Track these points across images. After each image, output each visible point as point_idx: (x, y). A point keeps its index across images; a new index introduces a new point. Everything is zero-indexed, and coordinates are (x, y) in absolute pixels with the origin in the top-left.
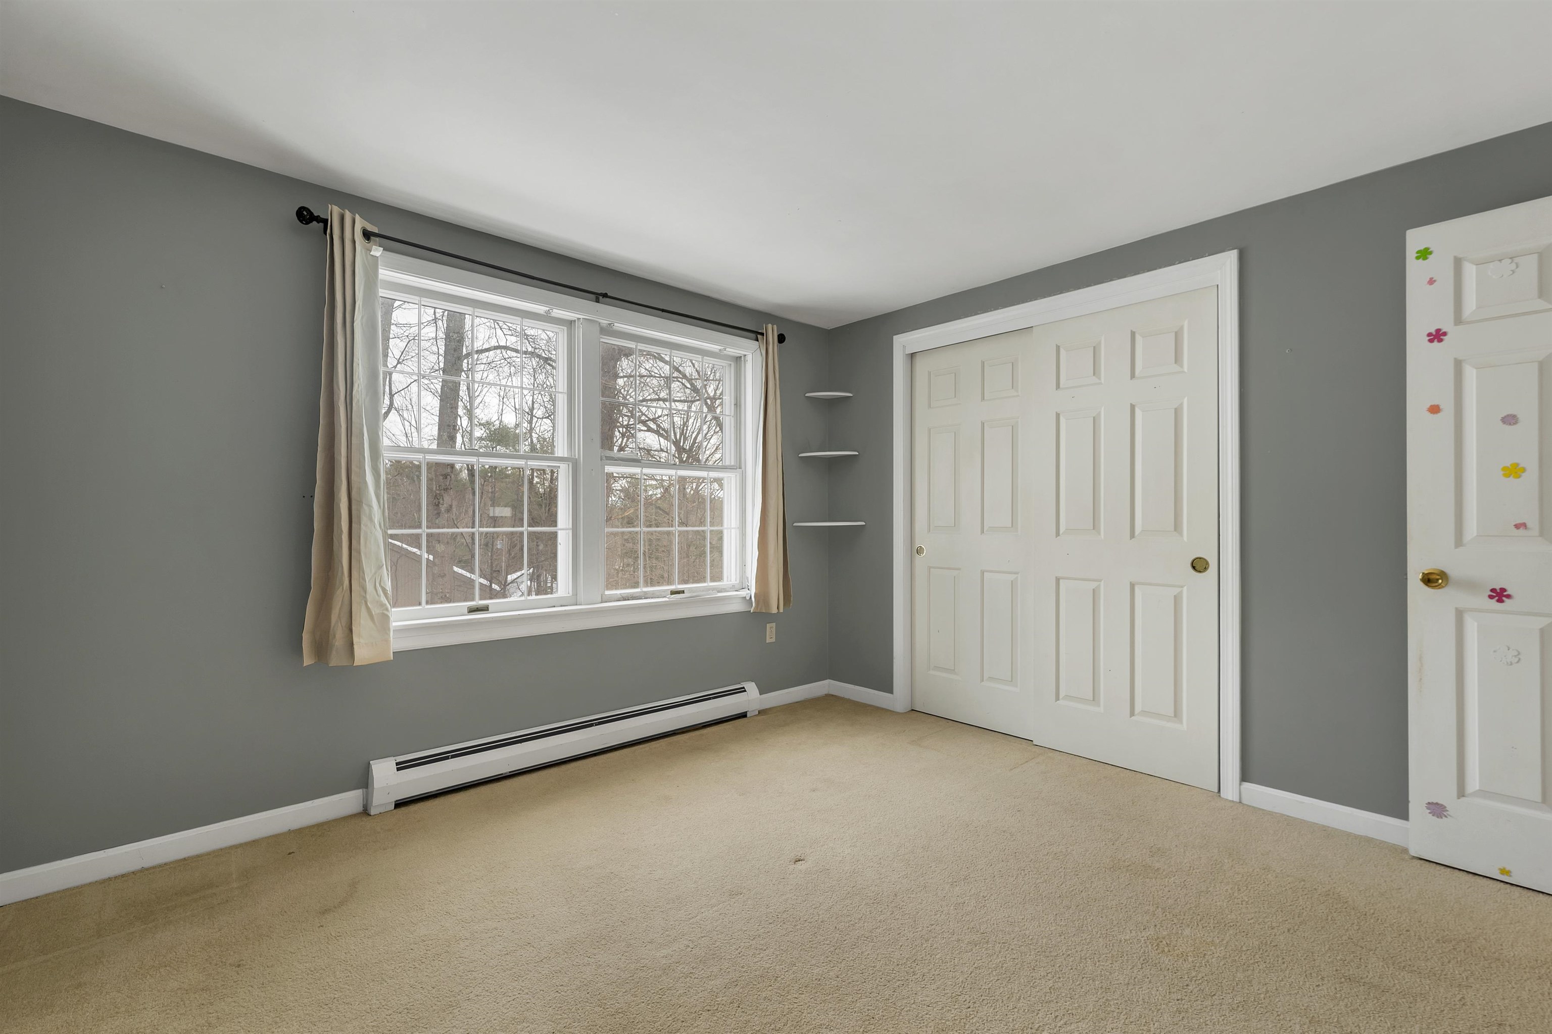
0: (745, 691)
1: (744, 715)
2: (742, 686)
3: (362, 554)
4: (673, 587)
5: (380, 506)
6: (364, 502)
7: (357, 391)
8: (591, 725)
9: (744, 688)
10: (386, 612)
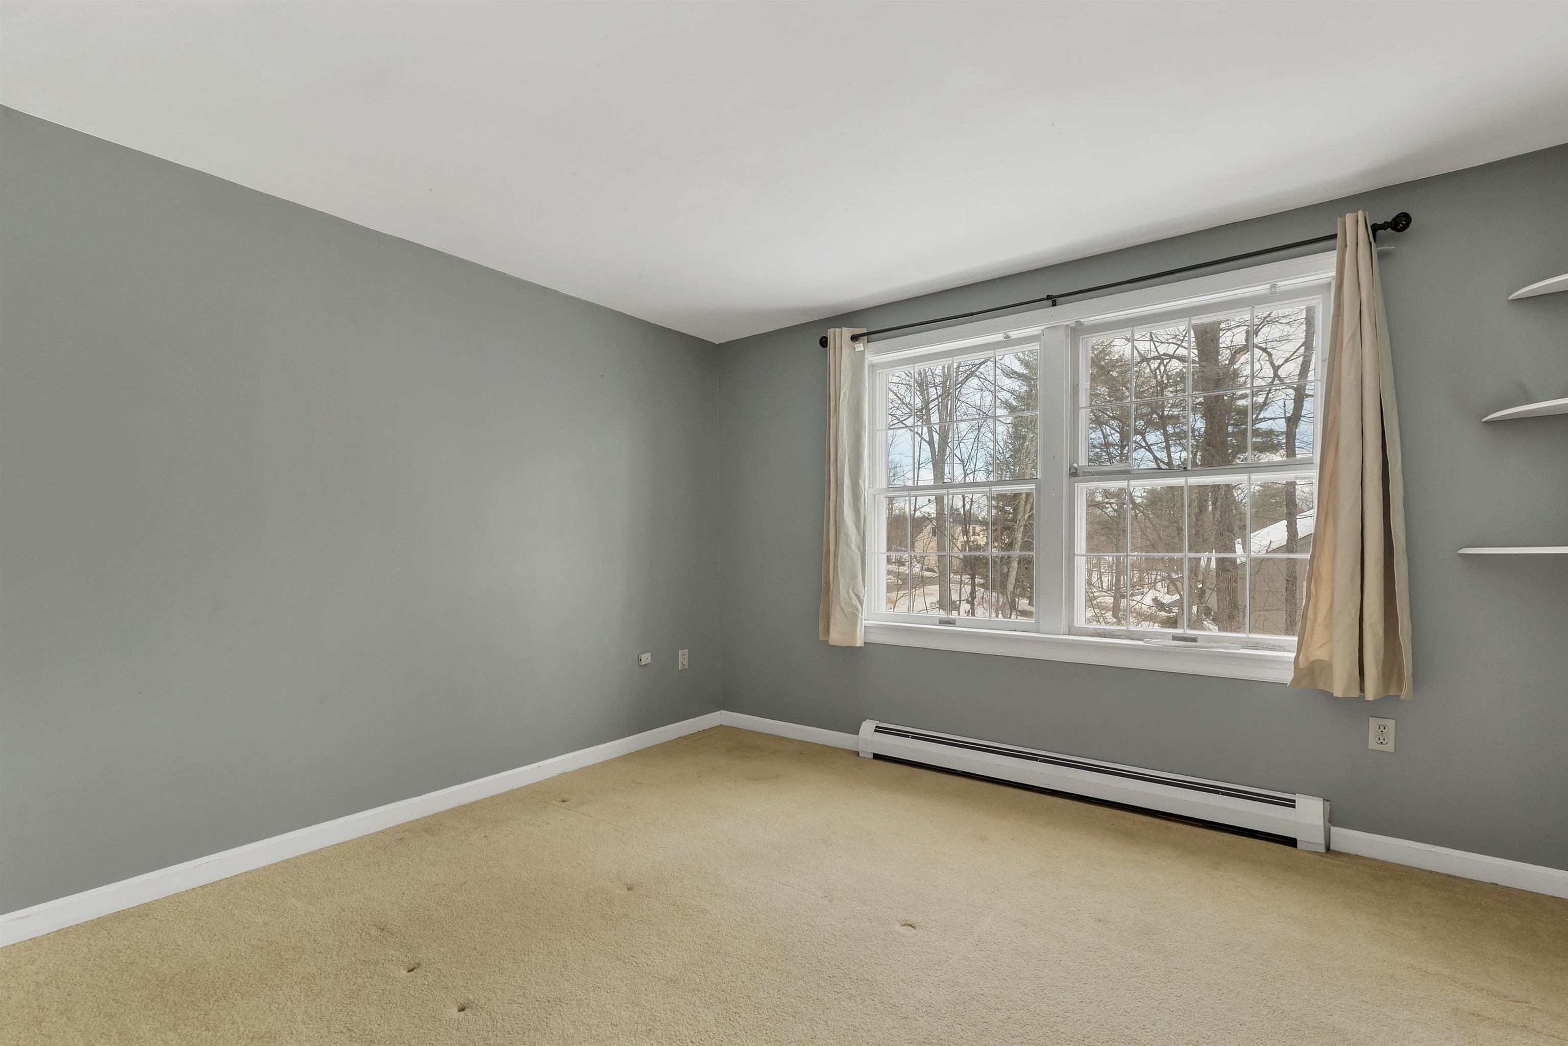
0: (1294, 807)
1: (1291, 842)
2: (1294, 798)
3: (839, 568)
4: (1178, 631)
5: (860, 535)
6: (841, 531)
7: (842, 454)
8: (1036, 760)
9: (1294, 801)
10: (855, 611)
